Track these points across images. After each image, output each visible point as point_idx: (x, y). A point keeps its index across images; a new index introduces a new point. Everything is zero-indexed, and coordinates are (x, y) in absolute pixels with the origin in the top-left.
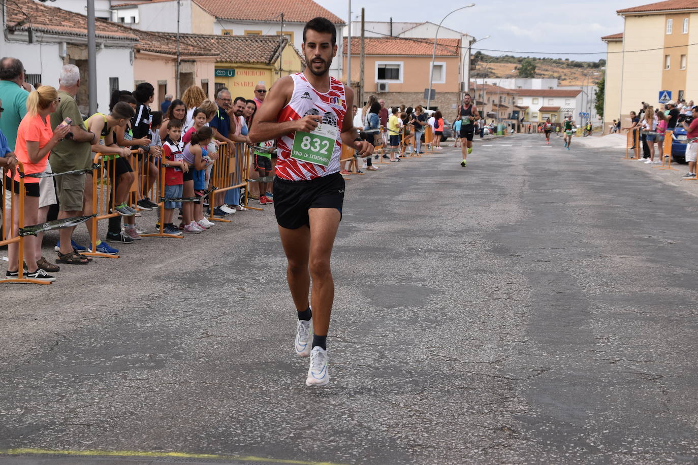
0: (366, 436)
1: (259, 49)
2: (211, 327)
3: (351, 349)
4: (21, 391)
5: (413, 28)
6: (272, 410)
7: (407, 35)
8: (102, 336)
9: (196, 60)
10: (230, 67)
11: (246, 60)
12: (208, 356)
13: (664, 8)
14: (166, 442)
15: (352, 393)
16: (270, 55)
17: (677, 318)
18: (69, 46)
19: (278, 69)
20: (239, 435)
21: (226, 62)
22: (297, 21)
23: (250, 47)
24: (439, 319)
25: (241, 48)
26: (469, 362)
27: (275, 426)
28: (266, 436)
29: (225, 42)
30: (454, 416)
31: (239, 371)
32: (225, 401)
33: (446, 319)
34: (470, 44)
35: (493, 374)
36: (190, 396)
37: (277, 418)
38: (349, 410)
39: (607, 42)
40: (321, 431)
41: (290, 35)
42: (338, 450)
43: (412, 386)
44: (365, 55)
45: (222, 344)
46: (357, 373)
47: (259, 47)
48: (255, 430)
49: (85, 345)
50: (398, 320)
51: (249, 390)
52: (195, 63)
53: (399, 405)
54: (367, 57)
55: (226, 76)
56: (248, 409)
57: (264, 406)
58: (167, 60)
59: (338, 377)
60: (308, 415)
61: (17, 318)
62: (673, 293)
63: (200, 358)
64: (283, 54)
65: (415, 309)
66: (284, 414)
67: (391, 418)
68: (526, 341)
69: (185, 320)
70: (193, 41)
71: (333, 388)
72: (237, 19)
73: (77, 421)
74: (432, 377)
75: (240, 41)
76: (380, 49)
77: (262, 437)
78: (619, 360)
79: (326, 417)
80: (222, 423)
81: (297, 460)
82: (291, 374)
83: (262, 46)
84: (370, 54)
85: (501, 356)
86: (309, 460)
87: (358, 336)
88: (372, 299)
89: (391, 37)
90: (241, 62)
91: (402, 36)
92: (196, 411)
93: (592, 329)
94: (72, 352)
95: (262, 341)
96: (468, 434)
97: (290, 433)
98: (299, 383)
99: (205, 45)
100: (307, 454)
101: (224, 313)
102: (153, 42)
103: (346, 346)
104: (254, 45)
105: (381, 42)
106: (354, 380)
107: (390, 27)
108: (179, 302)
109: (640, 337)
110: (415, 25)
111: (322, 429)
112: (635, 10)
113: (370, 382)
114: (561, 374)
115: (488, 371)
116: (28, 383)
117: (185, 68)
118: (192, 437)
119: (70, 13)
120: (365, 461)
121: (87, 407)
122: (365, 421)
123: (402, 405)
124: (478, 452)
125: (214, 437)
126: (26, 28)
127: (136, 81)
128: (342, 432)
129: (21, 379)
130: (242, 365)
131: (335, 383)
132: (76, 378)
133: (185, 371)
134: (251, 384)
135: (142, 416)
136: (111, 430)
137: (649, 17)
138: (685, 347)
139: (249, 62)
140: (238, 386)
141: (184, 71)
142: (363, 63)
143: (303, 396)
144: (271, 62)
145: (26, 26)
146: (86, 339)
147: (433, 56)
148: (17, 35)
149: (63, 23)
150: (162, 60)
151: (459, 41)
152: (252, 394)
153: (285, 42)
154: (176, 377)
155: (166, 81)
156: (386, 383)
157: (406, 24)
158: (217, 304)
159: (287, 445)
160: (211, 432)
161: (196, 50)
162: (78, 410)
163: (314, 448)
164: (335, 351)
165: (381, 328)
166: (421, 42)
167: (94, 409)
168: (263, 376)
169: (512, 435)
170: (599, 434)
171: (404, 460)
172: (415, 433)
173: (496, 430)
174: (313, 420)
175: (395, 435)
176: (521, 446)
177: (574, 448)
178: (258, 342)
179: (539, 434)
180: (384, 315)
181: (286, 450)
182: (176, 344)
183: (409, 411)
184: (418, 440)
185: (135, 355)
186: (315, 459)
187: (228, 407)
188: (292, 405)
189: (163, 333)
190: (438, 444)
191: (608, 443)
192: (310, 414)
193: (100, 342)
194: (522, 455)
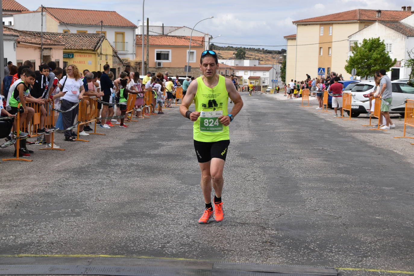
0: (198, 246)
1: (88, 42)
2: (99, 196)
3: (178, 206)
5: (176, 30)
6: (146, 235)
7: (173, 34)
8: (41, 201)
9: (52, 48)
10: (71, 52)
11: (81, 48)
12: (103, 210)
13: (319, 21)
14: (96, 250)
15: (185, 226)
16: (94, 45)
17: (344, 189)
19: (99, 53)
20: (133, 247)
21: (69, 49)
22: (108, 25)
23: (83, 41)
25: (77, 41)
26: (242, 211)
27: (150, 242)
28: (147, 247)
29: (67, 37)
30: (241, 237)
31: (122, 217)
32: (120, 231)
34: (209, 40)
36: (101, 229)
37: (150, 238)
38: (186, 234)
39: (287, 39)
40: (174, 244)
41: (104, 33)
42: (186, 253)
44: (149, 46)
45: (108, 204)
46: (184, 218)
47: (88, 41)
48: (141, 244)
49: (33, 206)
50: (199, 191)
51: (131, 226)
52: (52, 50)
53: (211, 232)
54: (150, 46)
55: (69, 57)
56: (134, 235)
57: (141, 233)
58: (35, 48)
59: (176, 219)
62: (340, 177)
63: (99, 211)
64: (102, 44)
66: (153, 237)
67: (209, 238)
68: (269, 201)
69: (83, 192)
70: (48, 37)
71: (174, 224)
72: (72, 23)
73: (45, 242)
75: (76, 37)
76: (158, 42)
77: (145, 247)
78: (318, 210)
79: (175, 238)
80: (122, 241)
81: (166, 257)
82: (151, 218)
83: (89, 40)
84: (152, 45)
85: (257, 208)
86: (172, 257)
87: (180, 199)
88: (182, 181)
89: (163, 35)
90: (78, 49)
91: (169, 35)
92: (107, 236)
93: (301, 195)
94: (27, 209)
95: (129, 202)
96: (249, 245)
97: (159, 245)
98: (156, 222)
99: (56, 39)
100: (170, 254)
101: (104, 189)
102: (27, 37)
103: (175, 204)
104: (85, 39)
105: (158, 38)
106: (184, 221)
107: (162, 29)
108: (76, 183)
110: (177, 28)
111: (175, 243)
112: (303, 21)
113: (193, 221)
114: (290, 216)
115: (252, 216)
117: (46, 53)
118: (108, 248)
120: (200, 257)
121: (47, 235)
122: (196, 240)
123: (212, 232)
124: (256, 253)
125: (121, 248)
127: (17, 60)
128: (185, 244)
130: (123, 214)
131: (175, 222)
132: (36, 222)
133: (93, 217)
134: (131, 223)
135: (79, 239)
136: (65, 245)
137: (311, 25)
138: (351, 203)
139: (82, 50)
140: (124, 224)
141: (45, 55)
142: (148, 51)
143: (160, 228)
144: (96, 50)
146: (32, 202)
147: (190, 47)
150: (32, 48)
151: (203, 38)
152: (133, 227)
153: (103, 38)
154: (90, 220)
155: (35, 60)
157: (171, 28)
158: (98, 184)
159: (159, 251)
160: (118, 245)
161: (52, 42)
162: (43, 236)
163: (173, 252)
164: (170, 207)
165: (191, 195)
166: (182, 38)
167: (52, 236)
168: (136, 219)
169: (272, 245)
170: (315, 244)
171: (220, 257)
172: (223, 244)
173: (263, 242)
174: (169, 239)
175: (213, 246)
176: (278, 250)
177: (304, 250)
178: (128, 203)
179: (285, 244)
180: (191, 189)
181: (159, 253)
182: (83, 205)
183: (217, 235)
184: (225, 248)
185: (63, 210)
186: (175, 257)
187: (123, 234)
188: (156, 232)
189: (74, 199)
190: (235, 249)
191: (320, 247)
192: (167, 237)
193: (41, 204)
194: (279, 253)
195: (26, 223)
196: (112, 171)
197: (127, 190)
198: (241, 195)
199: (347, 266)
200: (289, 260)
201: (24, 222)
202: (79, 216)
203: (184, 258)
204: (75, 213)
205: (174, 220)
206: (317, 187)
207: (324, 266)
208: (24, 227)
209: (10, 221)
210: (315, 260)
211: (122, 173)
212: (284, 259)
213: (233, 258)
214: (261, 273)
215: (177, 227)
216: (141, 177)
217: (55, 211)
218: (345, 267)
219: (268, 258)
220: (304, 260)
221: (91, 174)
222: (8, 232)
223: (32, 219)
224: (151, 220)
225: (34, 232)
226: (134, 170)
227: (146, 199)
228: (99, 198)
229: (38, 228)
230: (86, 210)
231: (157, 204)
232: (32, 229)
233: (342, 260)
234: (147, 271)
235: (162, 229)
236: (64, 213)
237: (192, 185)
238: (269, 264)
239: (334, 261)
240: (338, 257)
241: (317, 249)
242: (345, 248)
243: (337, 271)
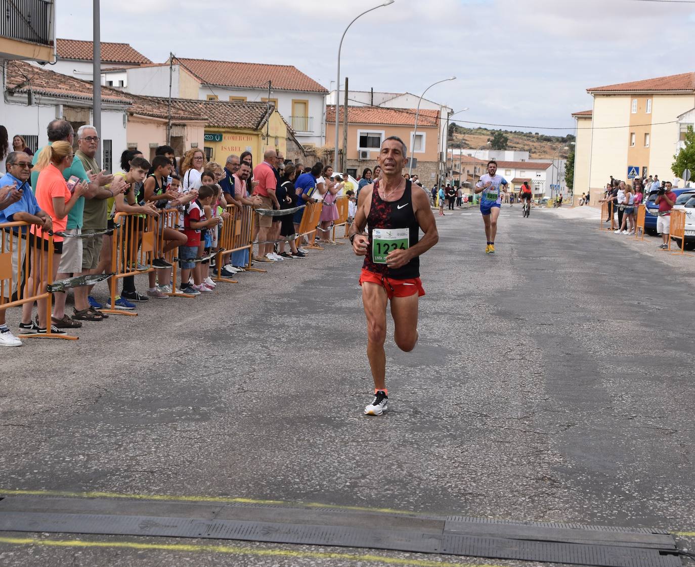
0: (419, 485)
1: (246, 115)
2: (245, 382)
4: (78, 439)
5: (393, 98)
6: (324, 461)
8: (142, 389)
9: (187, 124)
10: (218, 132)
11: (234, 125)
12: (249, 410)
13: (628, 89)
14: (230, 488)
15: (396, 445)
16: (257, 120)
17: (679, 378)
18: (65, 108)
19: (265, 134)
20: (298, 484)
21: (214, 127)
22: (282, 89)
23: (238, 113)
24: (462, 378)
25: (229, 113)
26: (499, 418)
27: (331, 475)
28: (324, 485)
29: (213, 107)
30: (496, 468)
31: (283, 424)
33: (468, 378)
34: (448, 116)
35: (524, 429)
36: (242, 447)
37: (331, 469)
38: (396, 462)
39: (576, 118)
40: (375, 480)
41: (274, 101)
42: (395, 498)
43: (451, 440)
44: (348, 124)
45: (260, 399)
46: (396, 428)
47: (247, 113)
48: (312, 479)
49: (128, 397)
50: (424, 378)
51: (297, 442)
52: (186, 127)
54: (350, 125)
55: (214, 141)
56: (301, 460)
57: (315, 457)
58: (159, 124)
60: (359, 466)
61: (55, 371)
63: (242, 412)
64: (269, 120)
65: (437, 368)
66: (336, 464)
67: (438, 469)
68: (548, 399)
69: (218, 375)
71: (376, 441)
72: (223, 85)
73: (140, 468)
74: (468, 432)
75: (227, 106)
76: (363, 117)
77: (321, 485)
78: (636, 417)
79: (376, 468)
81: (358, 506)
82: (334, 427)
83: (249, 112)
84: (353, 123)
85: (527, 413)
86: (370, 506)
89: (372, 107)
90: (229, 127)
91: (383, 106)
92: (252, 461)
94: (117, 404)
96: (512, 484)
97: (346, 482)
98: (343, 436)
99: (193, 110)
100: (366, 500)
101: (254, 370)
102: (145, 106)
104: (242, 111)
105: (363, 111)
106: (394, 434)
107: (371, 96)
108: (207, 358)
109: (650, 395)
110: (395, 96)
111: (376, 478)
112: (604, 89)
113: (411, 436)
114: (586, 429)
115: (518, 426)
116: (83, 432)
117: (176, 132)
118: (253, 484)
119: (64, 76)
120: (421, 508)
121: (145, 455)
123: (445, 457)
124: (525, 500)
125: (276, 485)
126: (25, 90)
128: (395, 481)
129: (75, 428)
130: (285, 418)
131: (378, 436)
132: (128, 429)
133: (230, 423)
134: (299, 437)
135: (201, 464)
136: (174, 477)
137: (615, 96)
139: (236, 128)
140: (286, 438)
141: (174, 135)
142: (346, 131)
143: (350, 448)
144: (259, 128)
145: (25, 88)
146: (127, 391)
147: (415, 126)
148: (16, 97)
149: (60, 86)
150: (155, 123)
151: (439, 112)
152: (301, 445)
153: (271, 109)
154: (224, 428)
156: (425, 437)
157: (386, 95)
158: (245, 360)
159: (346, 493)
160: (271, 480)
161: (187, 115)
162: (138, 458)
163: (371, 496)
165: (408, 385)
166: (402, 112)
167: (153, 457)
168: (307, 428)
169: (553, 484)
170: (632, 483)
171: (459, 507)
172: (464, 482)
173: (538, 479)
174: (365, 470)
175: (445, 485)
176: (564, 494)
177: (612, 495)
178: (296, 397)
179: (578, 483)
180: (409, 373)
181: (345, 498)
182: (216, 398)
183: (454, 463)
184: (467, 489)
185: (179, 408)
186: (375, 506)
187: (281, 457)
188: (342, 456)
189: (200, 388)
190: (487, 492)
191: (641, 491)
192: (361, 465)
193: (141, 395)
194: (567, 502)
195: (110, 431)
196: (271, 337)
197: (295, 374)
198: (499, 387)
199: (691, 529)
200: (585, 516)
201: (108, 430)
202: (205, 421)
203: (392, 508)
204: (200, 414)
205: (376, 433)
206: (631, 374)
207: (651, 528)
208: (106, 439)
209: (84, 426)
210: (633, 515)
211: (290, 341)
212: (577, 513)
213: (482, 510)
214: (533, 543)
215: (380, 446)
216: (322, 349)
217: (163, 410)
218: (688, 531)
219: (546, 511)
220: (613, 515)
221: (236, 342)
222: (77, 447)
223: (122, 424)
224: (335, 432)
225: (122, 449)
226: (311, 336)
227: (328, 392)
228: (244, 386)
229: (131, 442)
230: (219, 410)
231: (348, 401)
232: (120, 443)
233: (682, 517)
234: (321, 533)
235: (353, 449)
236: (180, 414)
237: (411, 366)
238: (549, 524)
239: (668, 517)
240: (674, 511)
241: (636, 493)
242: (686, 493)
243: (674, 539)
